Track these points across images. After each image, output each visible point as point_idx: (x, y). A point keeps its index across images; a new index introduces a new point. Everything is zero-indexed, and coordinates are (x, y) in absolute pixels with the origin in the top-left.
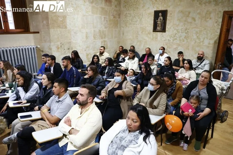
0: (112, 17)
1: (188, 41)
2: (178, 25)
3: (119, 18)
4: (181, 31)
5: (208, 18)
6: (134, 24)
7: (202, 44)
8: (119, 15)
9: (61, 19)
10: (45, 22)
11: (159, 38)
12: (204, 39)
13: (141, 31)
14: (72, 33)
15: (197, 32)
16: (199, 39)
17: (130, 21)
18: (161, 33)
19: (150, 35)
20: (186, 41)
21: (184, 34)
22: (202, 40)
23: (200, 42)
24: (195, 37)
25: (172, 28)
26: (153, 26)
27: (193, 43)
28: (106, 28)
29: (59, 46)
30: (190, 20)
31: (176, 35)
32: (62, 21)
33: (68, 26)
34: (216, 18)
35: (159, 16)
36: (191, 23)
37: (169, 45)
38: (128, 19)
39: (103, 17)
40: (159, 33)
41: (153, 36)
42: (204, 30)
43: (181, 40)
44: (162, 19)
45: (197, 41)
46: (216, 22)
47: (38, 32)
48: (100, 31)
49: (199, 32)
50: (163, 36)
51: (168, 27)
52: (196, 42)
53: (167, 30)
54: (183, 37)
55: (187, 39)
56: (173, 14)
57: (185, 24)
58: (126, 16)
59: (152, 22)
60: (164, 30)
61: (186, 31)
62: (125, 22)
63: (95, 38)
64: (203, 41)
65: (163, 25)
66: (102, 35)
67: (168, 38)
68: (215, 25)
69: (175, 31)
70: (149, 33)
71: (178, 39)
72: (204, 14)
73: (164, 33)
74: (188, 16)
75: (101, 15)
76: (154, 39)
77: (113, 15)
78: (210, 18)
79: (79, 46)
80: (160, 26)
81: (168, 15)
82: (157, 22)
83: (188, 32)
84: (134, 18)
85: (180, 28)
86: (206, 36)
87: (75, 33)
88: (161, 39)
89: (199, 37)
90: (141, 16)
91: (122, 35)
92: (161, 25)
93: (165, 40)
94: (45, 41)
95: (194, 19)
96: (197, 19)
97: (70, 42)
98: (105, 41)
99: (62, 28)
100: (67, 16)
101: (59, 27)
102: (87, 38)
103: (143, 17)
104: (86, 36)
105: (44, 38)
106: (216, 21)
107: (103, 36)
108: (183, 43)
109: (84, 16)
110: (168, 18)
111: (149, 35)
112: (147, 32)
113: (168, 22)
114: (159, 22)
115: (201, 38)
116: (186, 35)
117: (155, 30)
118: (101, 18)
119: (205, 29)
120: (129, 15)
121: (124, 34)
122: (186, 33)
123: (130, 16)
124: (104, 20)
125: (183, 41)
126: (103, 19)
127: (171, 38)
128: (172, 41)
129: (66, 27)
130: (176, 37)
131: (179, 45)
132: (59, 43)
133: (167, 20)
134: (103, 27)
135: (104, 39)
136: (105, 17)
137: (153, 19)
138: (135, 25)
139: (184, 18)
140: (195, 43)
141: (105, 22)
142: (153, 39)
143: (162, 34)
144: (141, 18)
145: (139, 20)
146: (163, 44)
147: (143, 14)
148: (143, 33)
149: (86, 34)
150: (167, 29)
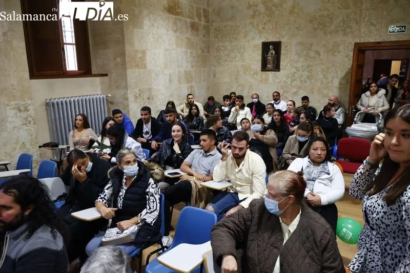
0: (200, 52)
1: (311, 82)
2: (297, 61)
3: (208, 52)
4: (301, 70)
5: (335, 52)
6: (232, 61)
7: (330, 84)
8: (208, 48)
9: (140, 56)
10: (119, 60)
11: (271, 79)
12: (333, 77)
13: (243, 71)
14: (153, 75)
15: (324, 70)
16: (327, 79)
17: (226, 57)
18: (273, 72)
19: (257, 75)
20: (308, 81)
21: (306, 73)
22: (330, 79)
23: (328, 83)
24: (321, 76)
25: (289, 65)
26: (261, 63)
27: (318, 84)
28: (192, 67)
29: (138, 95)
30: (312, 54)
31: (294, 74)
32: (141, 58)
33: (148, 66)
34: (347, 52)
35: (269, 50)
36: (314, 58)
37: (285, 88)
38: (222, 54)
39: (189, 52)
40: (270, 72)
41: (261, 77)
42: (332, 67)
43: (302, 81)
44: (274, 53)
45: (324, 81)
46: (347, 57)
47: (106, 75)
48: (185, 71)
49: (325, 69)
50: (276, 77)
51: (282, 64)
52: (322, 82)
53: (282, 69)
54: (305, 77)
55: (310, 80)
56: (289, 47)
57: (306, 59)
58: (218, 50)
59: (260, 58)
60: (277, 68)
61: (309, 69)
62: (218, 58)
63: (180, 82)
64: (332, 81)
65: (276, 62)
66: (188, 77)
67: (285, 79)
68: (346, 60)
69: (294, 70)
70: (256, 73)
71: (298, 80)
72: (330, 47)
73: (277, 73)
74: (310, 49)
75: (187, 48)
76: (263, 81)
77: (201, 49)
78: (339, 52)
79: (162, 94)
80: (271, 63)
81: (283, 48)
82: (267, 57)
83: (311, 70)
84: (232, 53)
85: (299, 65)
86: (335, 75)
87: (156, 75)
88: (274, 81)
89: (326, 76)
90: (242, 50)
91: (212, 77)
92: (274, 62)
93: (279, 82)
94: (118, 87)
95: (318, 53)
96: (322, 53)
97: (150, 88)
98: (192, 87)
99: (141, 68)
100: (147, 51)
101: (137, 66)
102: (170, 83)
103: (245, 50)
104: (170, 80)
105: (115, 83)
106: (347, 55)
107: (190, 79)
108: (306, 84)
109: (166, 50)
110: (282, 51)
111: (255, 76)
112: (252, 72)
113: (282, 57)
114: (269, 58)
115: (328, 77)
116: (309, 74)
117: (264, 68)
118: (186, 53)
119: (333, 65)
120: (223, 49)
121: (217, 76)
122: (308, 72)
123: (225, 49)
124: (191, 56)
125: (306, 82)
126: (189, 55)
127: (288, 79)
128: (289, 82)
129: (145, 67)
130: (294, 78)
131: (300, 88)
132: (137, 90)
133: (281, 55)
134: (190, 66)
135: (190, 84)
136: (191, 51)
137: (261, 53)
138: (233, 63)
139: (305, 52)
140: (321, 84)
141: (192, 58)
142: (261, 81)
143: (275, 74)
144: (242, 52)
145: (239, 55)
146: (277, 88)
147: (245, 48)
148: (247, 73)
149: (170, 77)
150: (281, 67)
